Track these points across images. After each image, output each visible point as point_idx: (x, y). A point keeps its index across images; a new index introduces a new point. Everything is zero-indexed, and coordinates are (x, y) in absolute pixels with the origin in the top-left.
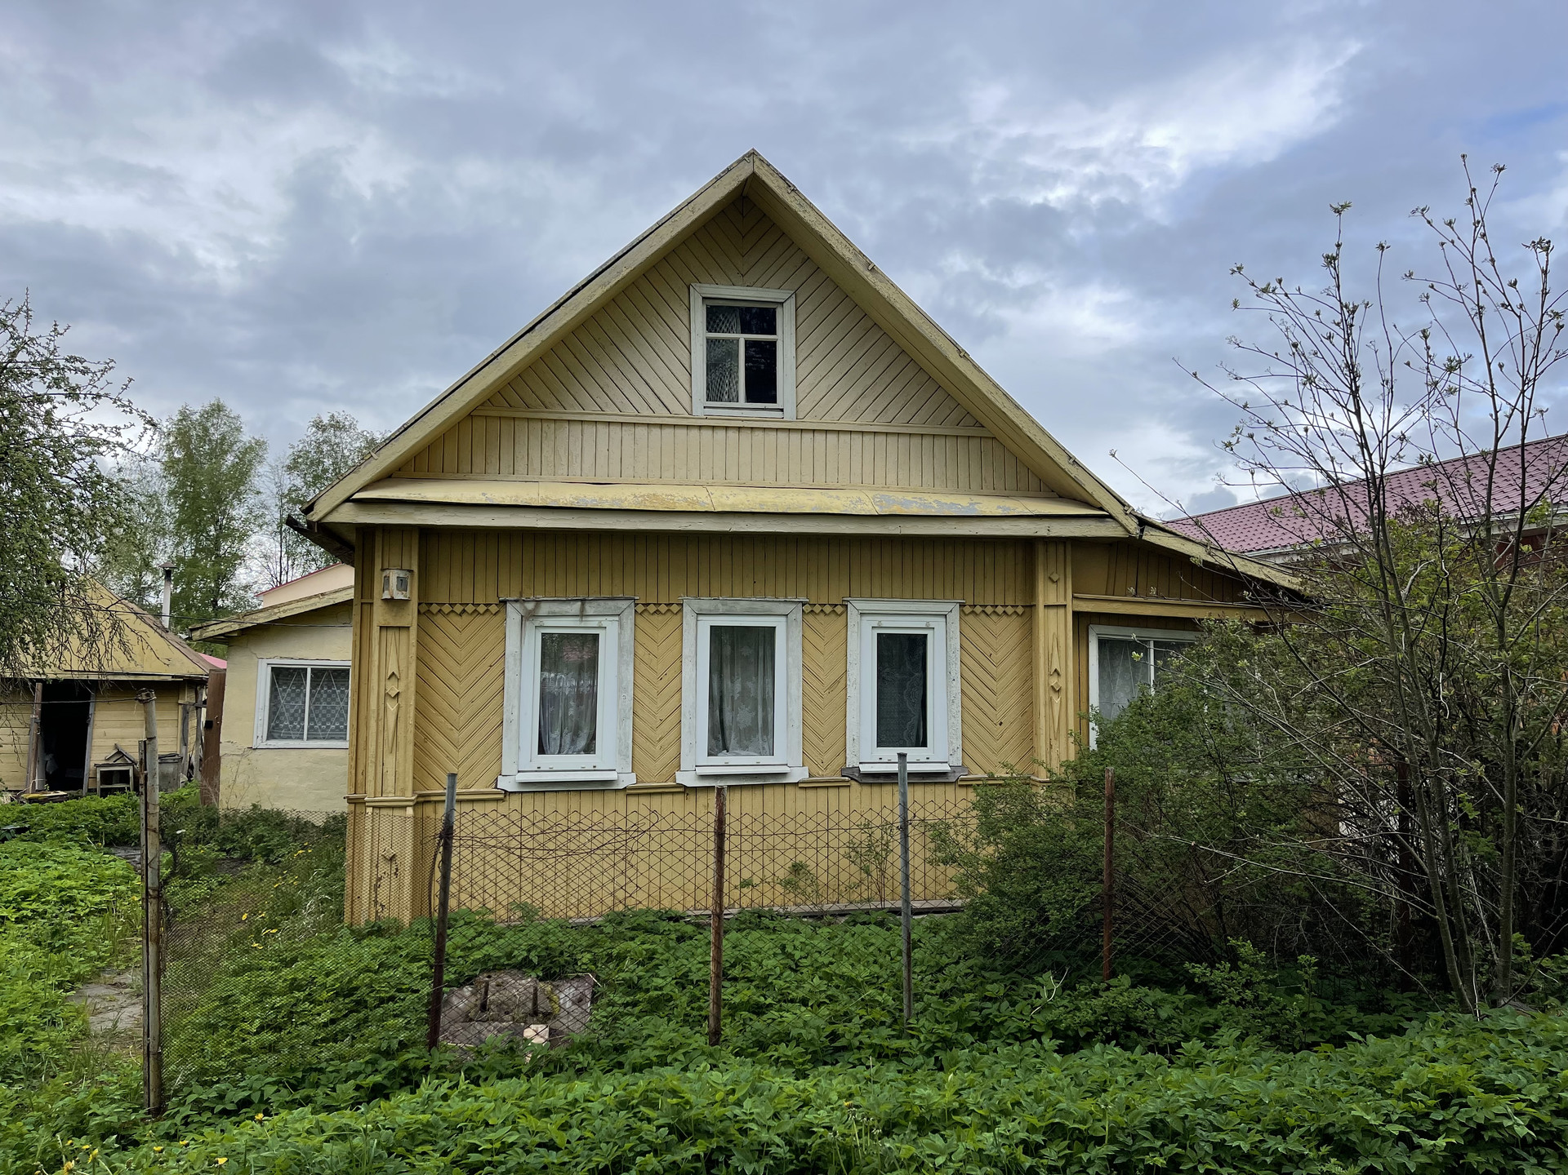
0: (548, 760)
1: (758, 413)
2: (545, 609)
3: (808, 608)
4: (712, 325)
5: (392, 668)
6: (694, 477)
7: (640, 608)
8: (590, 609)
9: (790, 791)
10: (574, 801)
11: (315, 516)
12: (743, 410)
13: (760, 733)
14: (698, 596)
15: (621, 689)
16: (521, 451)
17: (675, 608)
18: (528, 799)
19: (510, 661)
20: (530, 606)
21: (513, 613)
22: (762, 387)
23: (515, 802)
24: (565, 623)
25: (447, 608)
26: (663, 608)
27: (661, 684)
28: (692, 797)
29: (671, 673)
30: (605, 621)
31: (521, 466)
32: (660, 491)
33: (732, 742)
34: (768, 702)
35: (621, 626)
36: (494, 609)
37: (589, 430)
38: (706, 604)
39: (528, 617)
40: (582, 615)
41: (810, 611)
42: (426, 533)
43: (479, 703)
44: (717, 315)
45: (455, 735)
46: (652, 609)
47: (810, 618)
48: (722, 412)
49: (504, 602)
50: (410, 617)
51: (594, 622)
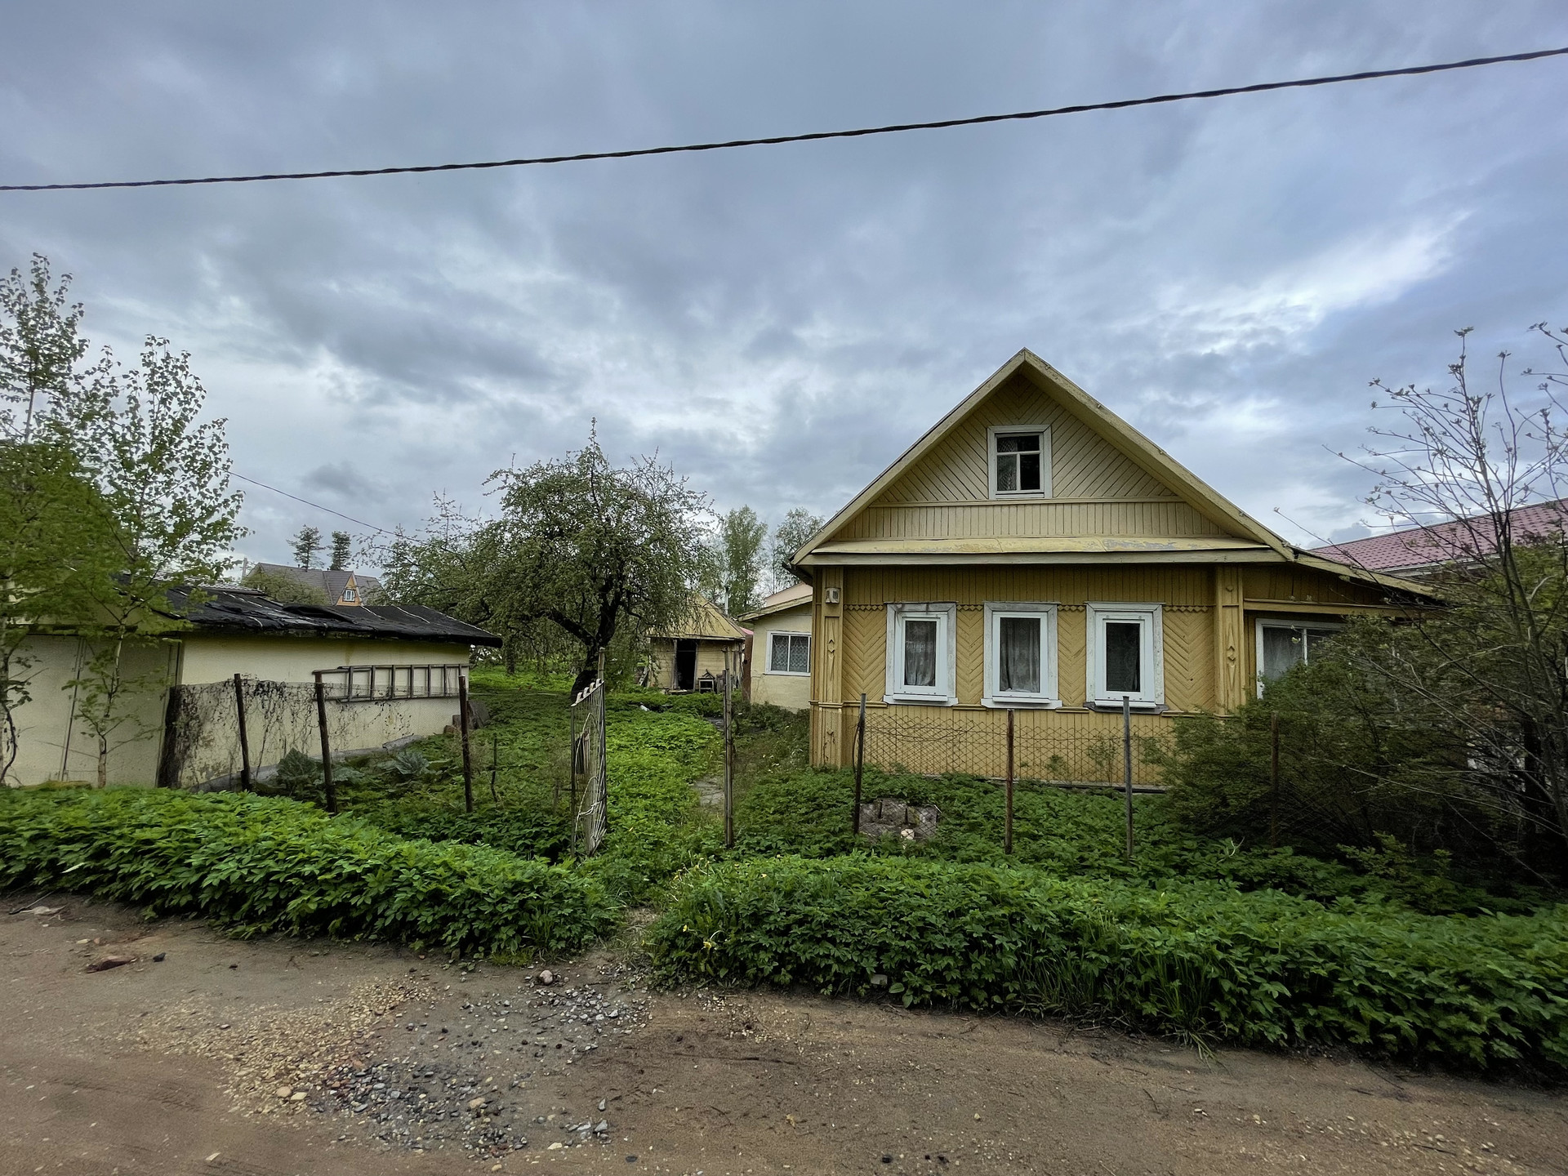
0: (911, 688)
1: (1029, 495)
2: (907, 608)
3: (1061, 608)
4: (1000, 448)
5: (831, 638)
6: (990, 534)
7: (960, 608)
8: (931, 608)
9: (1051, 715)
10: (924, 710)
11: (795, 562)
12: (1019, 494)
13: (1032, 679)
14: (993, 601)
15: (949, 652)
16: (894, 525)
17: (979, 608)
18: (899, 709)
19: (889, 635)
20: (900, 606)
21: (891, 610)
22: (1031, 480)
23: (892, 711)
24: (918, 616)
25: (857, 608)
26: (972, 608)
27: (972, 650)
28: (991, 714)
29: (977, 644)
30: (939, 614)
31: (894, 532)
32: (971, 542)
33: (1014, 684)
34: (1036, 662)
35: (948, 617)
36: (881, 608)
37: (931, 511)
38: (997, 605)
39: (899, 612)
40: (927, 611)
41: (1062, 610)
42: (847, 569)
43: (874, 656)
44: (1003, 442)
45: (861, 672)
46: (966, 608)
47: (1062, 613)
48: (1007, 496)
49: (886, 604)
50: (840, 612)
51: (934, 615)
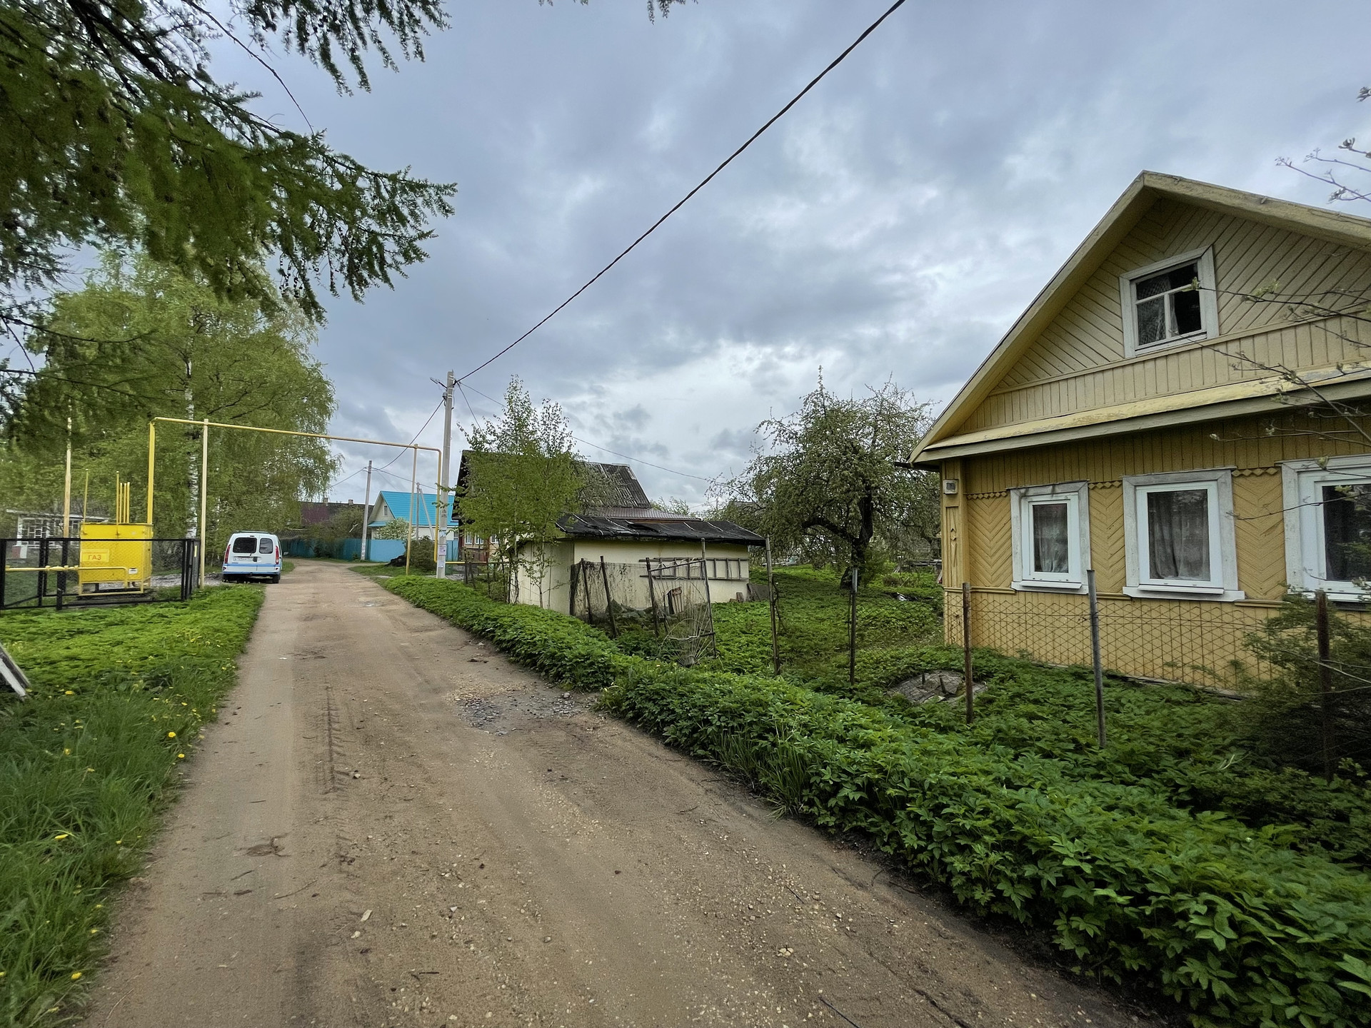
0: (1039, 575)
2: (1031, 492)
3: (1236, 473)
4: (1140, 294)
5: (953, 527)
7: (1092, 486)
8: (1058, 489)
9: (1227, 609)
10: (1056, 599)
11: (911, 461)
12: (1172, 340)
14: (1134, 474)
15: (1081, 535)
16: (1016, 409)
17: (1117, 484)
18: (1029, 597)
19: (1014, 523)
20: (1023, 491)
21: (1014, 496)
23: (1022, 596)
24: (1044, 499)
25: (981, 496)
26: (1108, 485)
27: (1110, 532)
28: (1138, 605)
29: (1117, 525)
30: (1069, 496)
31: (1016, 416)
33: (1182, 568)
35: (1079, 498)
36: (1004, 494)
38: (1141, 478)
39: (1024, 496)
40: (1053, 493)
42: (966, 461)
43: (1000, 543)
44: (1144, 287)
45: (989, 559)
46: (1100, 485)
48: (1151, 349)
49: (1009, 490)
50: (960, 501)
51: (1062, 497)
